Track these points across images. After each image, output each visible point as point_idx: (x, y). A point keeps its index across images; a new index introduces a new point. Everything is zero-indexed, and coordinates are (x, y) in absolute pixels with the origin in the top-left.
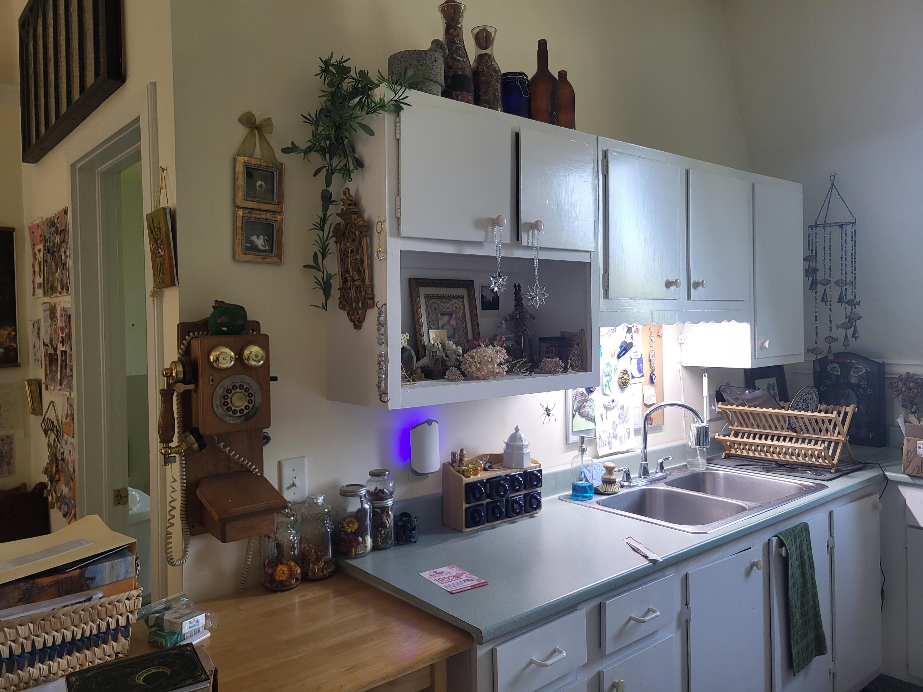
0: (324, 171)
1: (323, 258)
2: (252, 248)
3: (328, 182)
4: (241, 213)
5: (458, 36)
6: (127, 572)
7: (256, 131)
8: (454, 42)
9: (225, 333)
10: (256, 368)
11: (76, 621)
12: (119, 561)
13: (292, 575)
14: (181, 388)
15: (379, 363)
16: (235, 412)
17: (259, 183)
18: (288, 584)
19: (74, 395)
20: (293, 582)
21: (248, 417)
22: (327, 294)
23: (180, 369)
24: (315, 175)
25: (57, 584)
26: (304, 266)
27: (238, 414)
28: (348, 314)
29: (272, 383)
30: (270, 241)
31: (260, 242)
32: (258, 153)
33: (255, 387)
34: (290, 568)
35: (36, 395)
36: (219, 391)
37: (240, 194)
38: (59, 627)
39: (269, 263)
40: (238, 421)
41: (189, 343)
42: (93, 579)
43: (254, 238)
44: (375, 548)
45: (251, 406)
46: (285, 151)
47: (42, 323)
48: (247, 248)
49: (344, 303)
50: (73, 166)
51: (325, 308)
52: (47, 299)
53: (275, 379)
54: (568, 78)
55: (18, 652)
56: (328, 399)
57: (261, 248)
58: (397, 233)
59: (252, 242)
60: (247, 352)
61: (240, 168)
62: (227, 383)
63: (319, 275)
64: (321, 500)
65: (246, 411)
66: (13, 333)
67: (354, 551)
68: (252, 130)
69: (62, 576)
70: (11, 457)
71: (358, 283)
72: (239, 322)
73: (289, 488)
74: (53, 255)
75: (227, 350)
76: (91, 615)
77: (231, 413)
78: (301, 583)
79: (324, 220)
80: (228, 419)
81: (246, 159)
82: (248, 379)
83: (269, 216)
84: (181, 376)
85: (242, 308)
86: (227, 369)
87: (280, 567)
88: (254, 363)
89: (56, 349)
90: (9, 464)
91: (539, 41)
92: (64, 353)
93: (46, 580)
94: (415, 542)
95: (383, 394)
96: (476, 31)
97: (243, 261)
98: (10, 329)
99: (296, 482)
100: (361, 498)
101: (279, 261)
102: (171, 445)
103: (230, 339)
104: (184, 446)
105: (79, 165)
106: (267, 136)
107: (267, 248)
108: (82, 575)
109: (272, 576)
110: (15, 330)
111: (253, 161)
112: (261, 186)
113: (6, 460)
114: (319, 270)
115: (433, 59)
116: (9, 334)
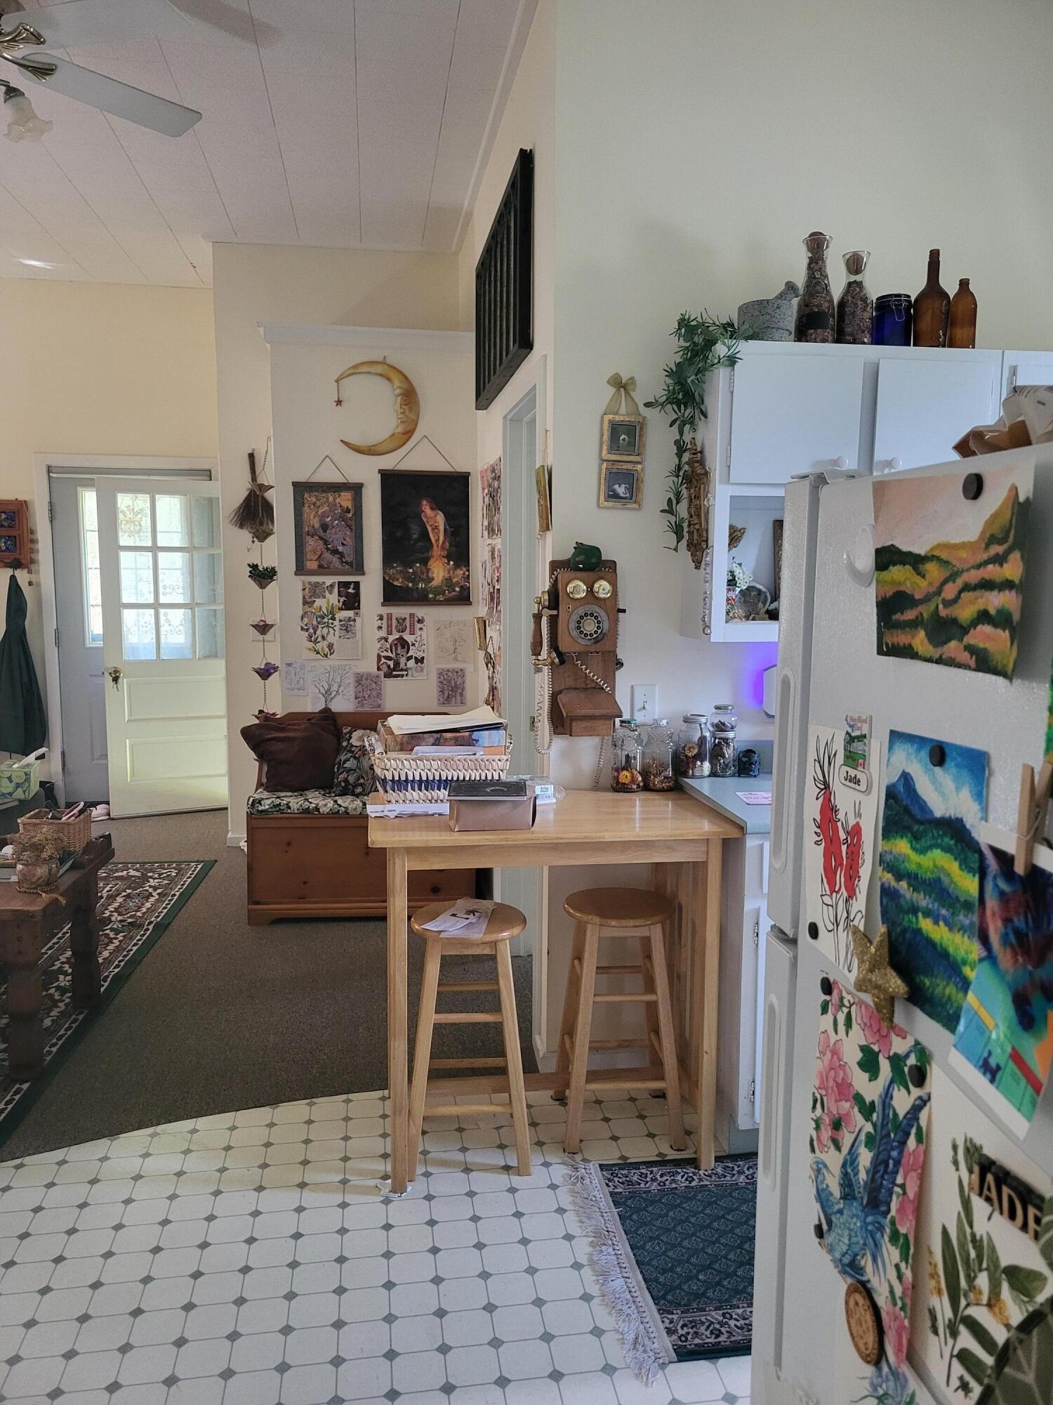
0: (678, 422)
1: (677, 504)
2: (613, 496)
3: (681, 433)
4: (605, 465)
5: (820, 270)
6: (499, 741)
7: (622, 390)
8: (815, 277)
9: (581, 570)
10: (605, 599)
11: (466, 767)
12: (494, 732)
13: (633, 780)
14: (546, 613)
15: (705, 600)
16: (586, 635)
17: (622, 438)
18: (629, 786)
19: (502, 627)
20: (634, 787)
21: (597, 641)
22: (679, 539)
23: (546, 597)
24: (671, 426)
25: (456, 739)
26: (662, 511)
27: (589, 637)
28: (692, 555)
29: (621, 615)
30: (631, 489)
31: (621, 490)
32: (623, 410)
33: (603, 616)
34: (633, 776)
35: (482, 631)
36: (575, 617)
37: (605, 448)
38: (455, 768)
39: (628, 509)
40: (588, 643)
41: (557, 578)
42: (477, 741)
43: (616, 487)
44: (713, 774)
45: (599, 631)
46: (647, 405)
47: (487, 563)
48: (609, 496)
49: (690, 545)
50: (505, 417)
51: (676, 550)
52: (490, 541)
53: (624, 611)
54: (971, 287)
55: (431, 778)
56: (681, 635)
57: (622, 495)
58: (727, 480)
59: (614, 491)
60: (596, 586)
61: (606, 426)
62: (581, 611)
63: (672, 519)
64: (664, 722)
65: (595, 636)
66: (467, 573)
67: (691, 771)
68: (619, 390)
69: (458, 734)
70: (463, 689)
71: (697, 527)
72: (594, 560)
73: (639, 710)
74: (493, 499)
75: (581, 584)
76: (475, 765)
77: (583, 636)
78: (642, 790)
79: (679, 468)
80: (580, 641)
81: (611, 416)
82: (597, 609)
83: (629, 466)
84: (547, 603)
85: (598, 549)
86: (581, 599)
87: (625, 773)
88: (602, 596)
89: (494, 588)
90: (461, 695)
91: (931, 251)
92: (498, 590)
93: (449, 735)
94: (755, 776)
95: (707, 626)
96: (848, 257)
97: (605, 508)
98: (465, 569)
99: (647, 707)
100: (700, 725)
101: (637, 507)
102: (539, 658)
103: (584, 574)
104: (549, 660)
105: (509, 417)
106: (632, 394)
107: (628, 495)
108: (470, 736)
109: (617, 778)
110: (468, 571)
111: (617, 418)
112: (624, 440)
113: (460, 691)
114: (673, 515)
115: (776, 306)
116: (464, 574)
